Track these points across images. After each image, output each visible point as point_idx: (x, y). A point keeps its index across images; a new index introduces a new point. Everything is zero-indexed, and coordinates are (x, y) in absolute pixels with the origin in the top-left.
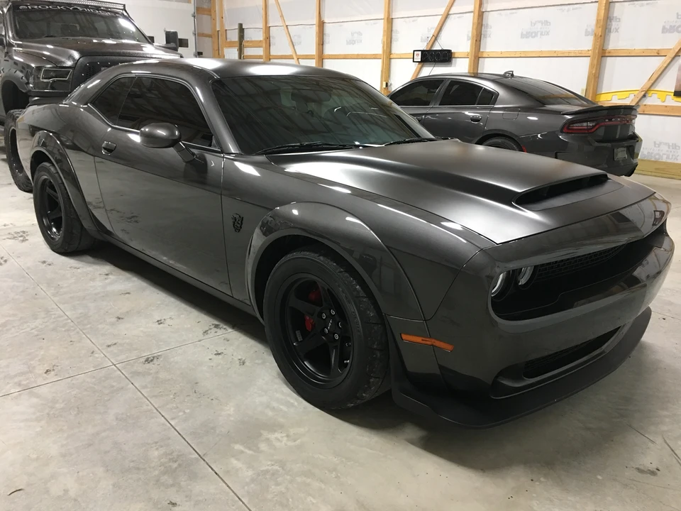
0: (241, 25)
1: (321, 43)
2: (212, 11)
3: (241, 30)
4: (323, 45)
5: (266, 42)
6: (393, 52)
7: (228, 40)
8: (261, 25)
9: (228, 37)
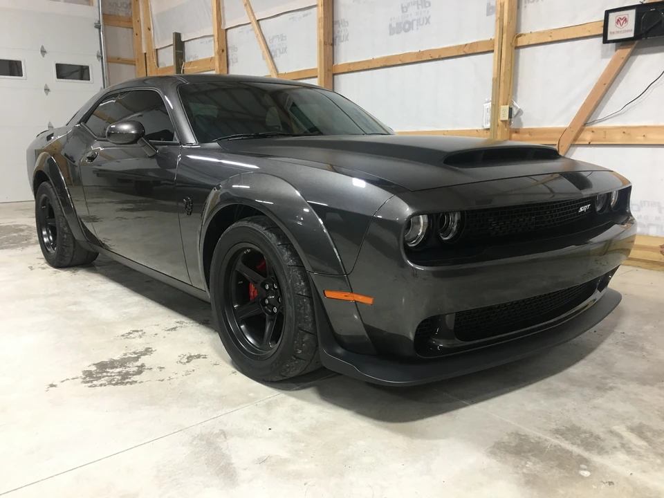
0: (177, 36)
1: (330, 41)
2: (134, 20)
3: (179, 45)
4: (333, 45)
5: (220, 59)
6: (525, 29)
7: (160, 67)
8: (211, 29)
9: (160, 61)
